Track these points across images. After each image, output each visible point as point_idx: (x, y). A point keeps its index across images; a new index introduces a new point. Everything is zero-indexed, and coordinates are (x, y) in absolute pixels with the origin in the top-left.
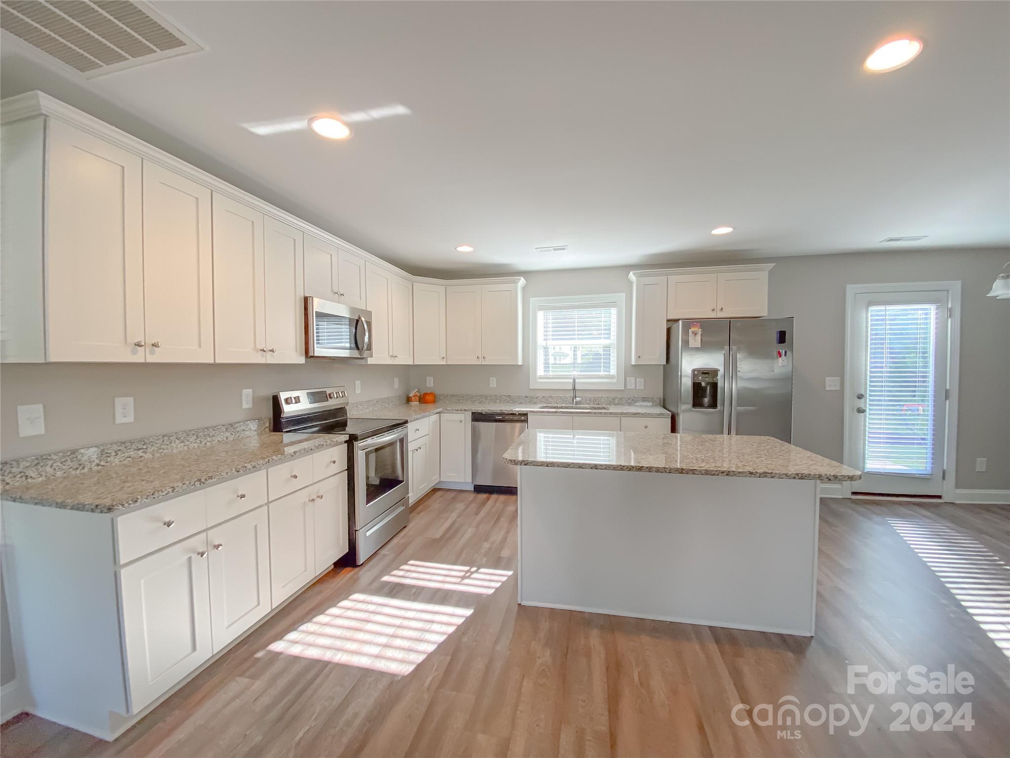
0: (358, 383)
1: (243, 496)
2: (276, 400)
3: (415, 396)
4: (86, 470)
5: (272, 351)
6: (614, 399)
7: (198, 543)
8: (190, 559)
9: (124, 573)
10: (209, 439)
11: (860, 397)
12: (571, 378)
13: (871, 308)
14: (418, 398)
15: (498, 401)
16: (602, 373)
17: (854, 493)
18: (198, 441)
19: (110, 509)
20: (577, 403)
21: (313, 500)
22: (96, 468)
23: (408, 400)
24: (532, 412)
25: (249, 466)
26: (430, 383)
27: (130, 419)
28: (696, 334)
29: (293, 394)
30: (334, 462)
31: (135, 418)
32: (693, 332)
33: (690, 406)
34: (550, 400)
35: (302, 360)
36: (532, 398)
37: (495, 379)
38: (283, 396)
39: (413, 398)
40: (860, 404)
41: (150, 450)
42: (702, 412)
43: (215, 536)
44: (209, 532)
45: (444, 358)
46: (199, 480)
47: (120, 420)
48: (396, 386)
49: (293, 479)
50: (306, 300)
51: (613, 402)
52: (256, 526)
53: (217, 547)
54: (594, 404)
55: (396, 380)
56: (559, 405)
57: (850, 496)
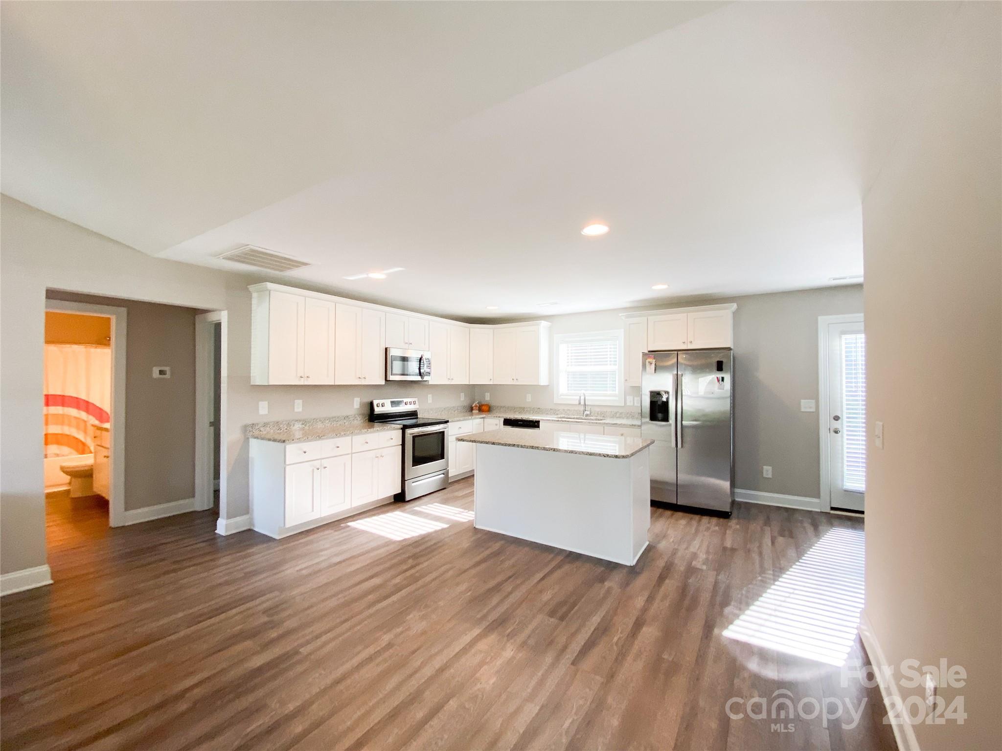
0: (430, 396)
1: (338, 447)
2: (371, 404)
3: (476, 406)
4: (281, 431)
5: (365, 378)
6: (616, 413)
7: (317, 464)
8: (313, 470)
9: (288, 468)
10: (335, 423)
11: (837, 418)
12: (578, 396)
13: (844, 337)
14: (478, 408)
15: (532, 412)
16: (609, 393)
17: (833, 509)
18: (330, 423)
19: (284, 441)
20: (587, 415)
21: (377, 457)
22: (285, 431)
23: (472, 409)
24: (543, 420)
25: (342, 433)
26: (488, 398)
27: (300, 410)
28: (651, 364)
29: (381, 401)
30: (392, 439)
31: (303, 410)
32: (649, 362)
33: (648, 419)
34: (568, 412)
35: (383, 382)
36: (556, 410)
37: (530, 395)
38: (375, 402)
39: (474, 408)
40: (836, 425)
41: (308, 425)
42: (656, 424)
43: (325, 463)
44: (322, 460)
45: (491, 380)
46: (319, 436)
47: (296, 410)
48: (462, 399)
49: (366, 444)
50: (386, 349)
51: (614, 416)
52: (345, 463)
53: (325, 468)
54: (600, 417)
55: (462, 395)
56: (572, 417)
57: (828, 510)
